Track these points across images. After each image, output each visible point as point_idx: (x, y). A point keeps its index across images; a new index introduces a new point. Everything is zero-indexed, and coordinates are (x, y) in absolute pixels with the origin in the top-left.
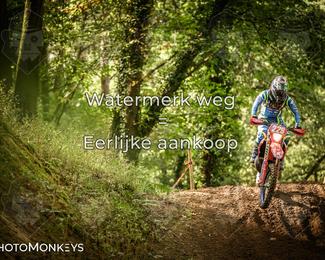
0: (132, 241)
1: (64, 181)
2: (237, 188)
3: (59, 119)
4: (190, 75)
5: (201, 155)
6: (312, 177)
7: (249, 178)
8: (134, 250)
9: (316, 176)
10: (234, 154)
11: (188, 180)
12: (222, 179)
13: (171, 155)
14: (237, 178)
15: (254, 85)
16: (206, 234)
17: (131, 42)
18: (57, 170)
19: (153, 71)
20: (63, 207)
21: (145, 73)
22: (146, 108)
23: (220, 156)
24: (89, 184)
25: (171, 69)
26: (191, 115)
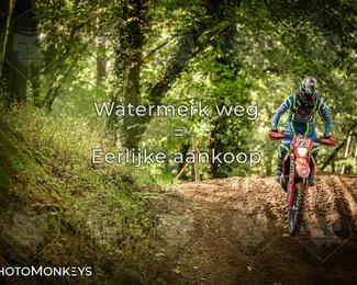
0: (132, 238)
1: (56, 173)
2: (247, 179)
3: (51, 103)
4: (194, 55)
5: (207, 143)
6: (329, 167)
7: (260, 169)
8: (134, 248)
9: (333, 166)
10: (243, 143)
11: (193, 170)
12: (230, 170)
13: (174, 143)
14: (247, 169)
15: (265, 67)
16: (213, 230)
17: (130, 20)
18: (49, 161)
19: (153, 52)
20: (56, 201)
21: (145, 54)
22: (147, 92)
23: (228, 145)
24: (84, 175)
25: (174, 50)
26: (196, 99)
